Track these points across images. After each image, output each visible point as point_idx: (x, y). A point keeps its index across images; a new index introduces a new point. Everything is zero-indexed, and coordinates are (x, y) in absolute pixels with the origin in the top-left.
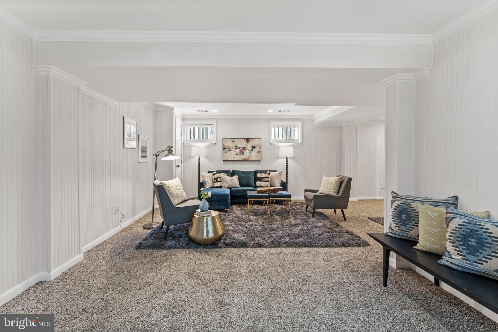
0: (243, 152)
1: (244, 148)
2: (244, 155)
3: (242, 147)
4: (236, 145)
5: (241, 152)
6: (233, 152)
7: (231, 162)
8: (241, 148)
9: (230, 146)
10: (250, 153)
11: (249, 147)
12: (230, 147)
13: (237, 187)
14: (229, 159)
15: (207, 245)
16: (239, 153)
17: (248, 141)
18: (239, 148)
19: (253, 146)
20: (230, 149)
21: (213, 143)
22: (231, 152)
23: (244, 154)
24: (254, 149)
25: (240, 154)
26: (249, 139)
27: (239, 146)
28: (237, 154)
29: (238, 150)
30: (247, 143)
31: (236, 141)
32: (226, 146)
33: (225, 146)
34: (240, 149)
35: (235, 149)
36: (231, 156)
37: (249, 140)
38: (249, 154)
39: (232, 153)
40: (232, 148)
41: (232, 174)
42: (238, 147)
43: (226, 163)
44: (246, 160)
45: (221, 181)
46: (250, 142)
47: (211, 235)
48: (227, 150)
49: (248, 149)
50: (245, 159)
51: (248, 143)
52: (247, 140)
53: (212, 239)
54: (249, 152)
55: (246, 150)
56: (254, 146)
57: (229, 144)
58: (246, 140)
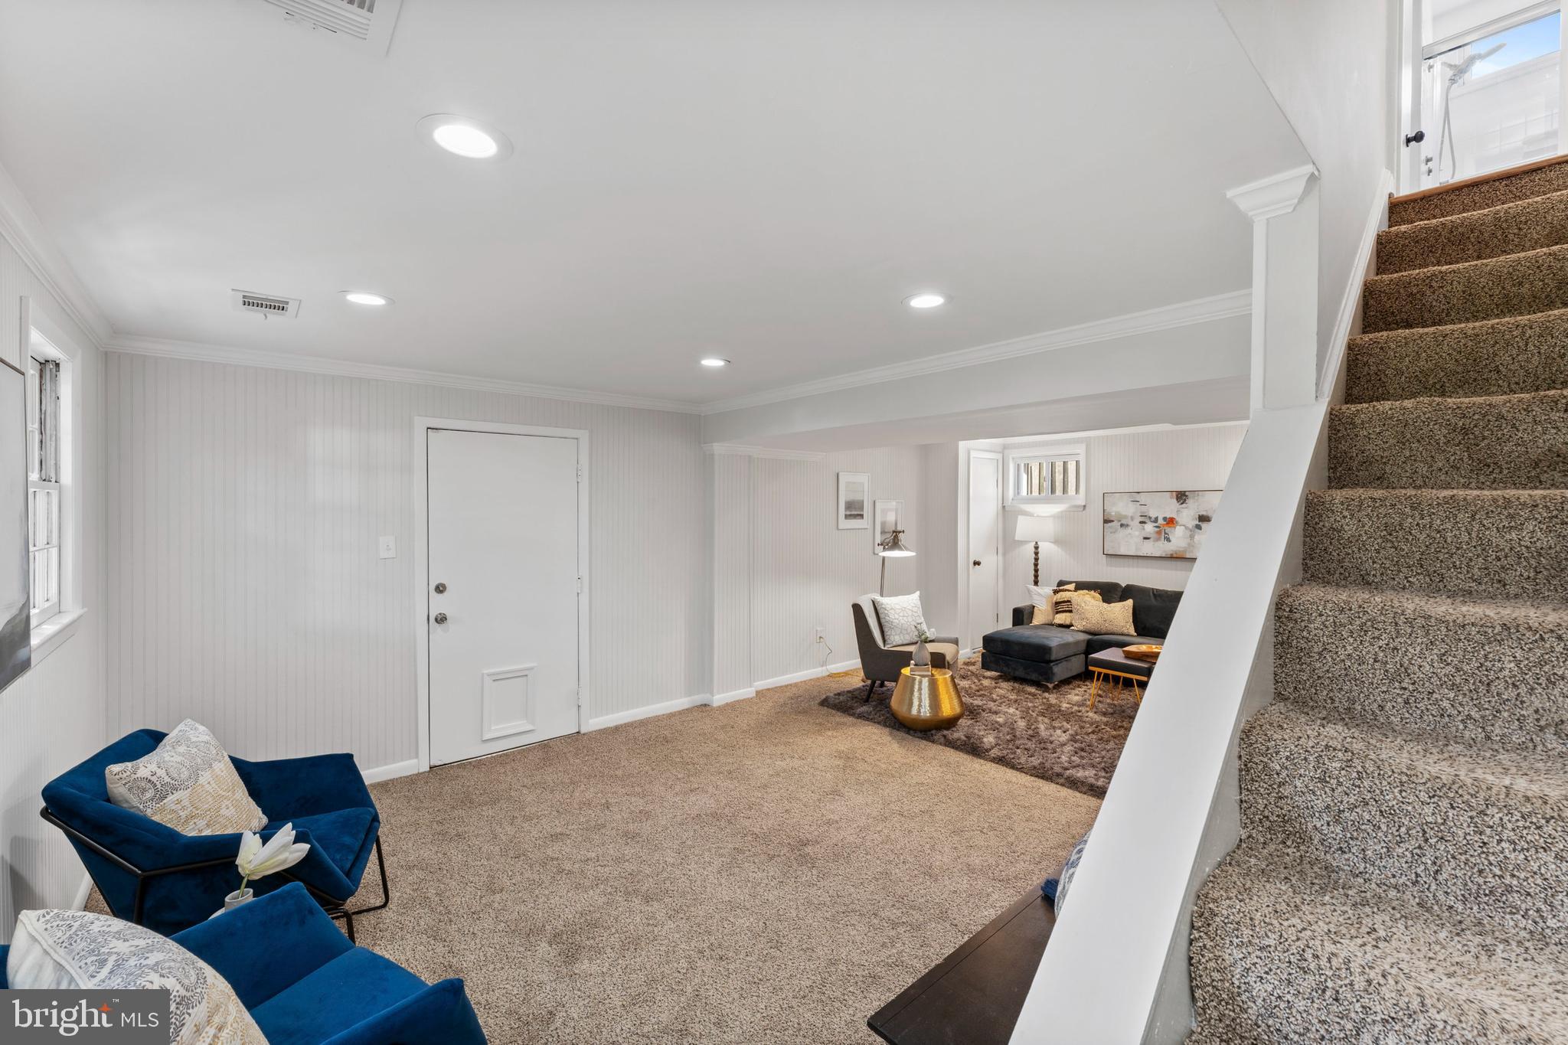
0: (1165, 533)
1: (1171, 521)
2: (1170, 541)
3: (1165, 519)
4: (1144, 512)
5: (1159, 533)
6: (1135, 532)
7: (1126, 560)
8: (1161, 521)
9: (1124, 513)
10: (1192, 537)
11: (1187, 516)
12: (1126, 517)
14: (1123, 551)
16: (1153, 536)
17: (1185, 500)
18: (1153, 519)
19: (1200, 514)
20: (1123, 522)
21: (1078, 506)
22: (1128, 531)
23: (1168, 540)
24: (1204, 525)
25: (1158, 539)
26: (1187, 494)
27: (1153, 515)
28: (1145, 538)
29: (1149, 528)
30: (1182, 504)
31: (1142, 498)
32: (1113, 514)
33: (1109, 514)
34: (1156, 524)
35: (1141, 522)
36: (1129, 541)
37: (1186, 496)
38: (1189, 540)
39: (1130, 534)
40: (1132, 518)
42: (1150, 518)
43: (1114, 560)
44: (1175, 556)
45: (1071, 611)
46: (1190, 502)
48: (1116, 524)
49: (1184, 523)
50: (1172, 555)
51: (1184, 505)
52: (1181, 497)
54: (1188, 533)
55: (1175, 528)
56: (1204, 513)
57: (1122, 508)
58: (1177, 496)
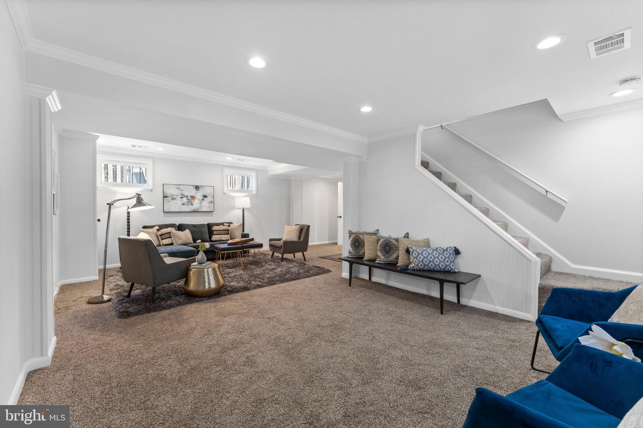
0: (191, 202)
1: (193, 197)
2: (193, 205)
3: (191, 196)
4: (182, 193)
5: (188, 202)
6: (179, 202)
7: (175, 214)
8: (189, 197)
9: (173, 193)
10: (201, 203)
11: (199, 195)
12: (174, 195)
13: (191, 243)
14: (173, 210)
15: (211, 296)
16: (186, 203)
17: (198, 189)
18: (186, 196)
19: (204, 195)
20: (173, 197)
21: (149, 190)
22: (176, 201)
23: (192, 205)
24: (205, 199)
25: (188, 205)
26: (199, 187)
27: (186, 195)
28: (183, 204)
29: (185, 200)
30: (197, 190)
31: (182, 187)
32: (168, 194)
33: (166, 193)
34: (187, 198)
35: (181, 198)
36: (175, 205)
37: (199, 188)
38: (200, 205)
39: (176, 203)
40: (177, 196)
41: (181, 228)
42: (185, 196)
43: (167, 214)
44: (195, 211)
45: (171, 237)
46: (200, 190)
47: (213, 285)
48: (170, 198)
49: (198, 198)
50: (194, 210)
51: (198, 191)
52: (197, 188)
53: (214, 289)
54: (200, 202)
55: (195, 200)
56: (205, 195)
57: (171, 191)
58: (195, 187)
